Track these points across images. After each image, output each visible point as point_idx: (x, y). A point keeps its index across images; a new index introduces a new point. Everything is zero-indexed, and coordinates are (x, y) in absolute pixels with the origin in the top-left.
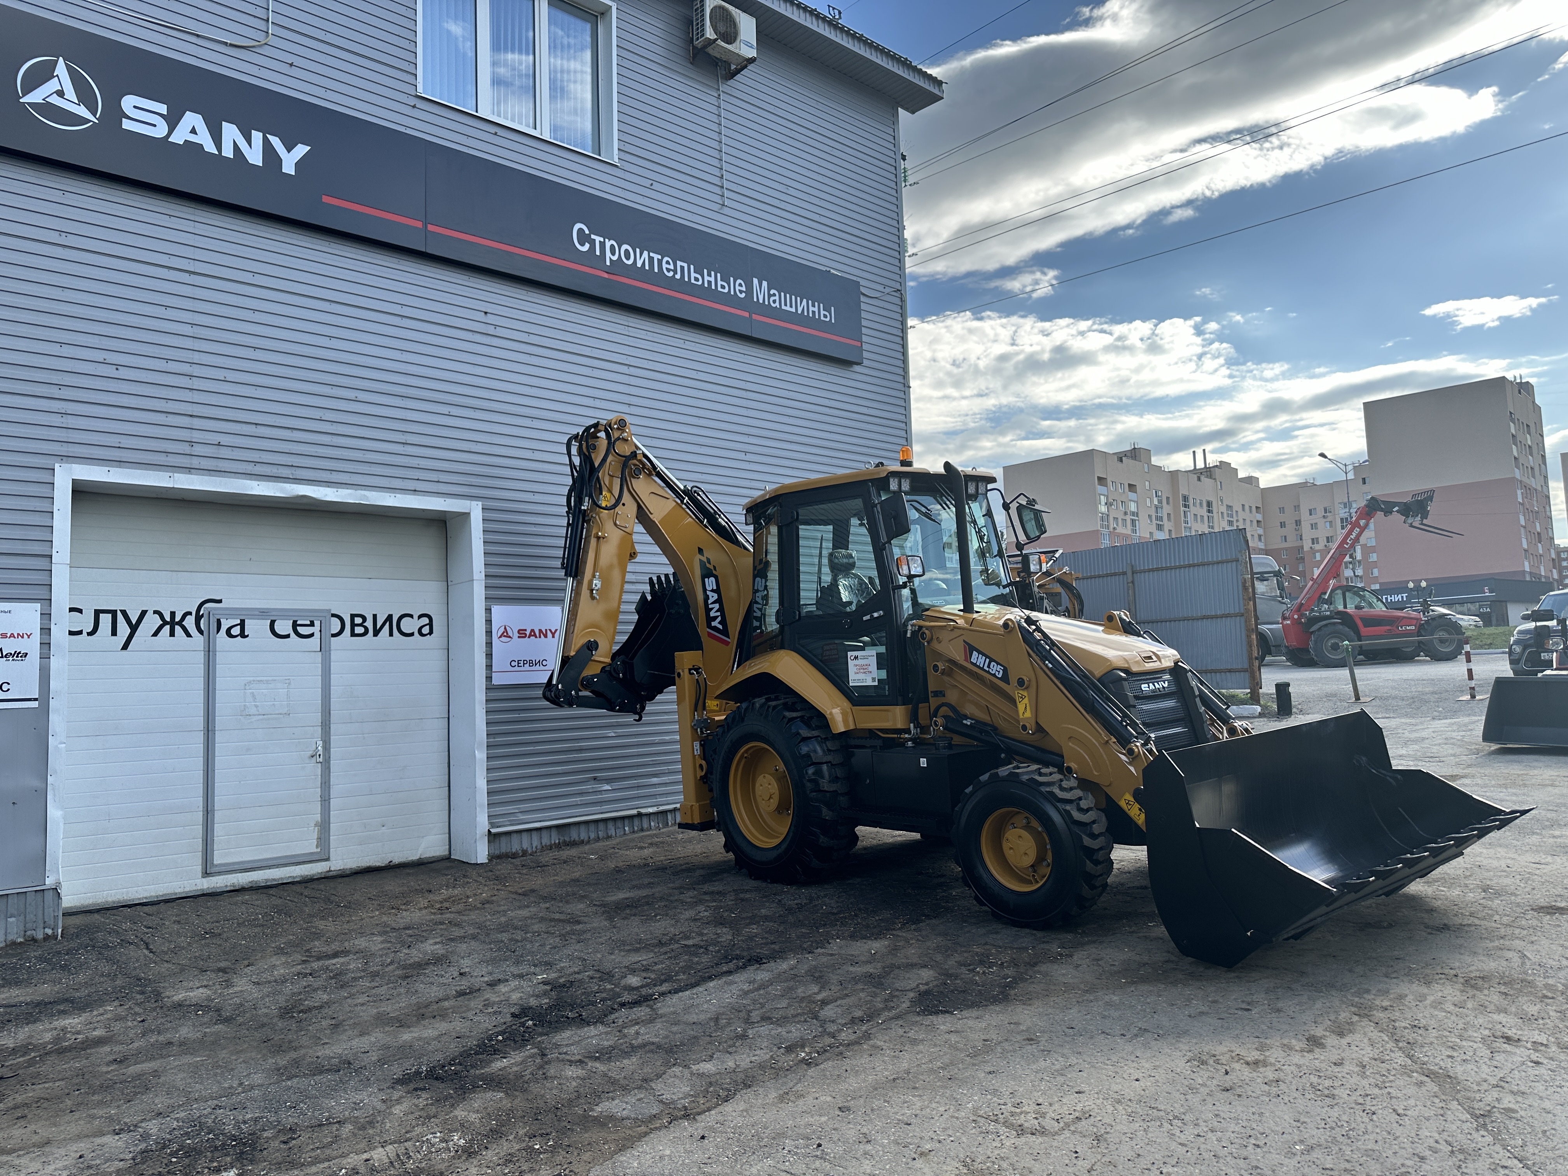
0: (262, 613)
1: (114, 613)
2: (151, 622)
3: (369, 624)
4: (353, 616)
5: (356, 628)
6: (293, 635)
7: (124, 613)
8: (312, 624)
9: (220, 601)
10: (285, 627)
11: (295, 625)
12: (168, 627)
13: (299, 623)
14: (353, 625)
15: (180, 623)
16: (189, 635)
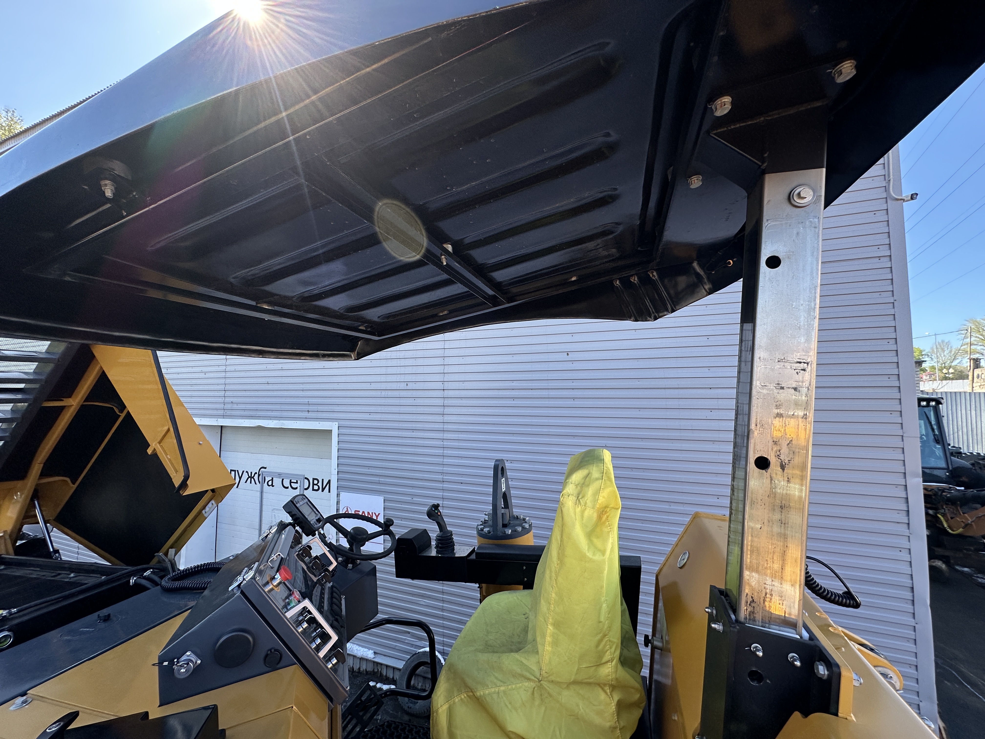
0: (279, 475)
1: (235, 471)
2: (245, 476)
3: (320, 484)
4: (314, 479)
5: (315, 486)
6: (290, 487)
7: (238, 471)
8: (297, 483)
9: (265, 468)
10: (287, 483)
11: (291, 482)
12: (250, 479)
13: (292, 481)
14: (314, 484)
15: (253, 478)
16: (256, 484)
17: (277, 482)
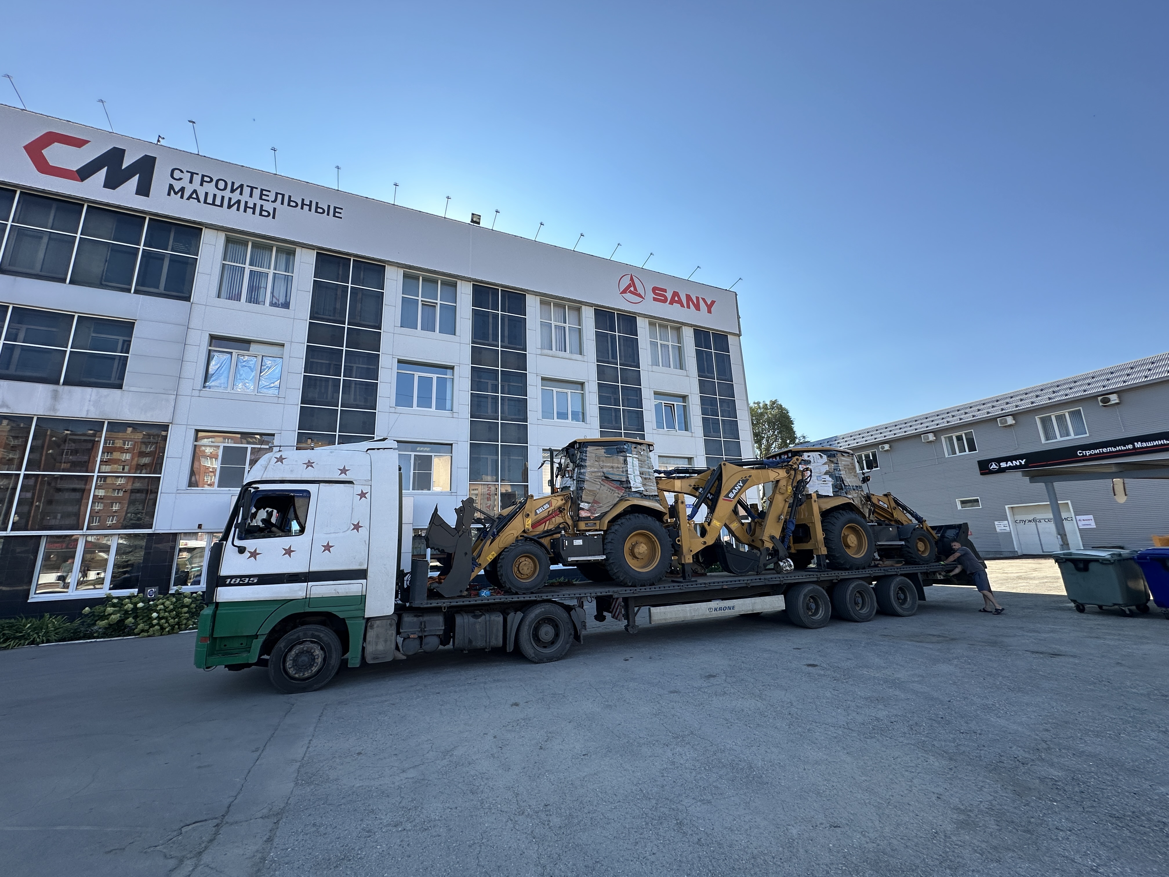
17: (1042, 521)
